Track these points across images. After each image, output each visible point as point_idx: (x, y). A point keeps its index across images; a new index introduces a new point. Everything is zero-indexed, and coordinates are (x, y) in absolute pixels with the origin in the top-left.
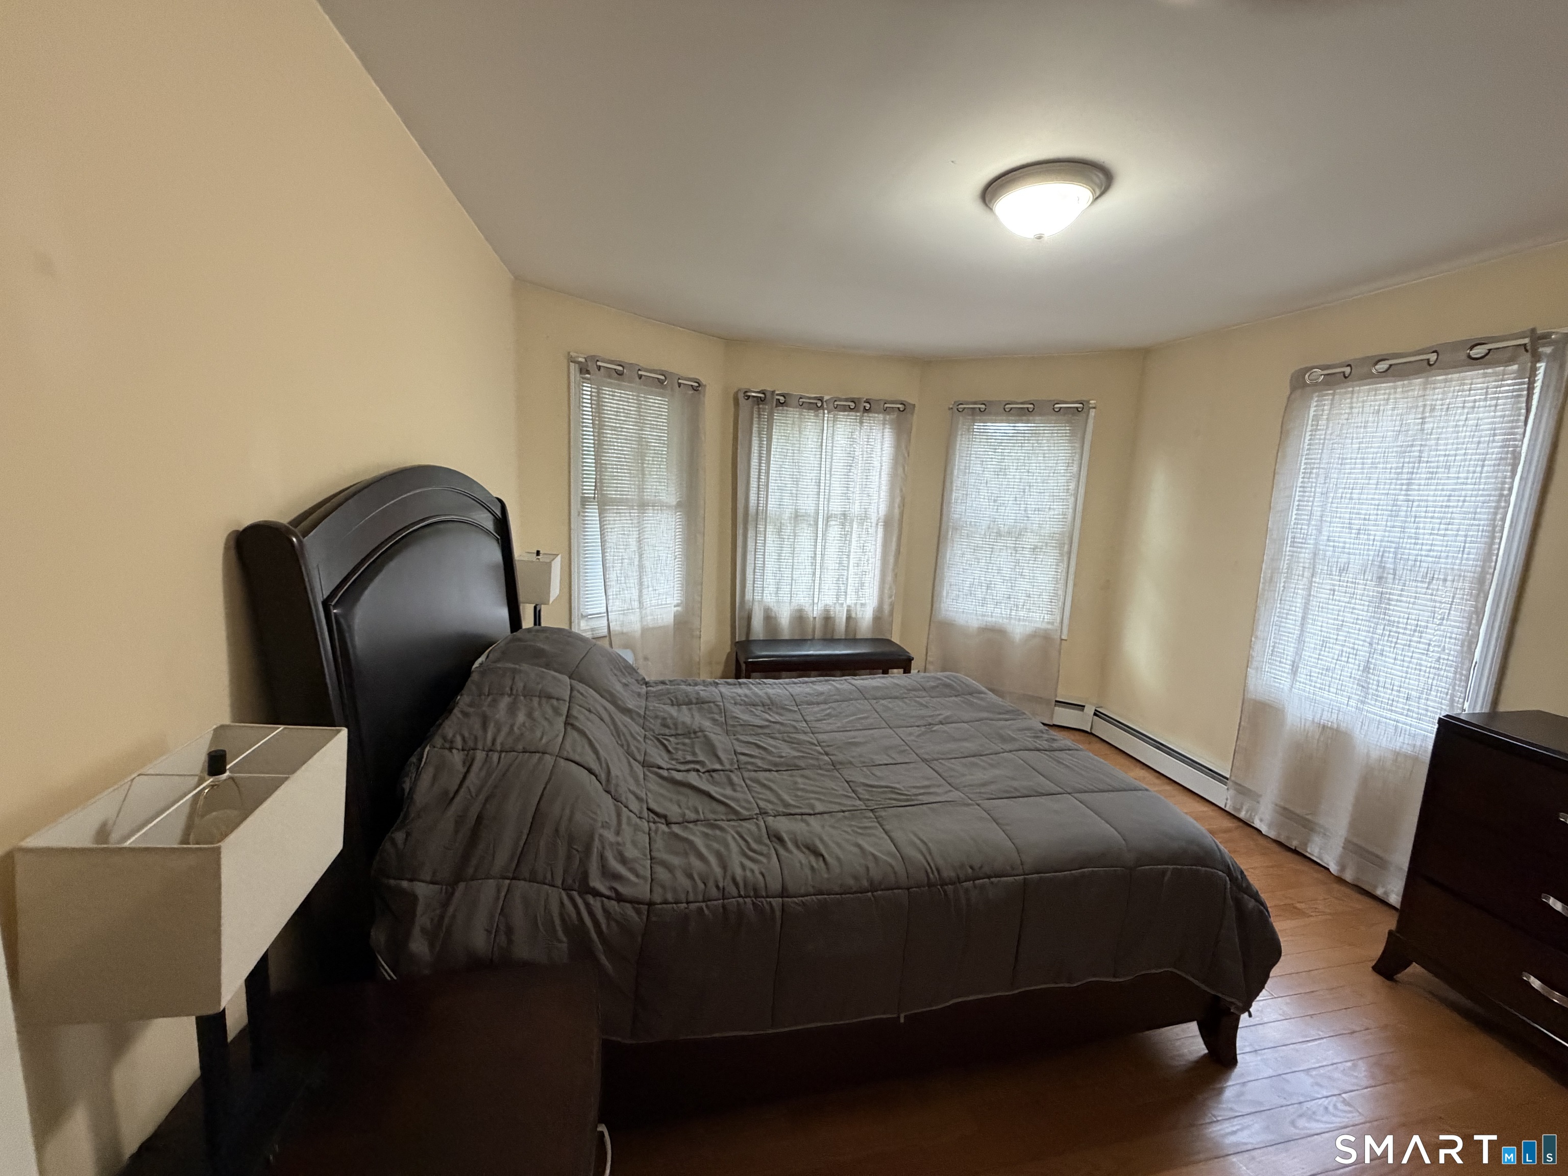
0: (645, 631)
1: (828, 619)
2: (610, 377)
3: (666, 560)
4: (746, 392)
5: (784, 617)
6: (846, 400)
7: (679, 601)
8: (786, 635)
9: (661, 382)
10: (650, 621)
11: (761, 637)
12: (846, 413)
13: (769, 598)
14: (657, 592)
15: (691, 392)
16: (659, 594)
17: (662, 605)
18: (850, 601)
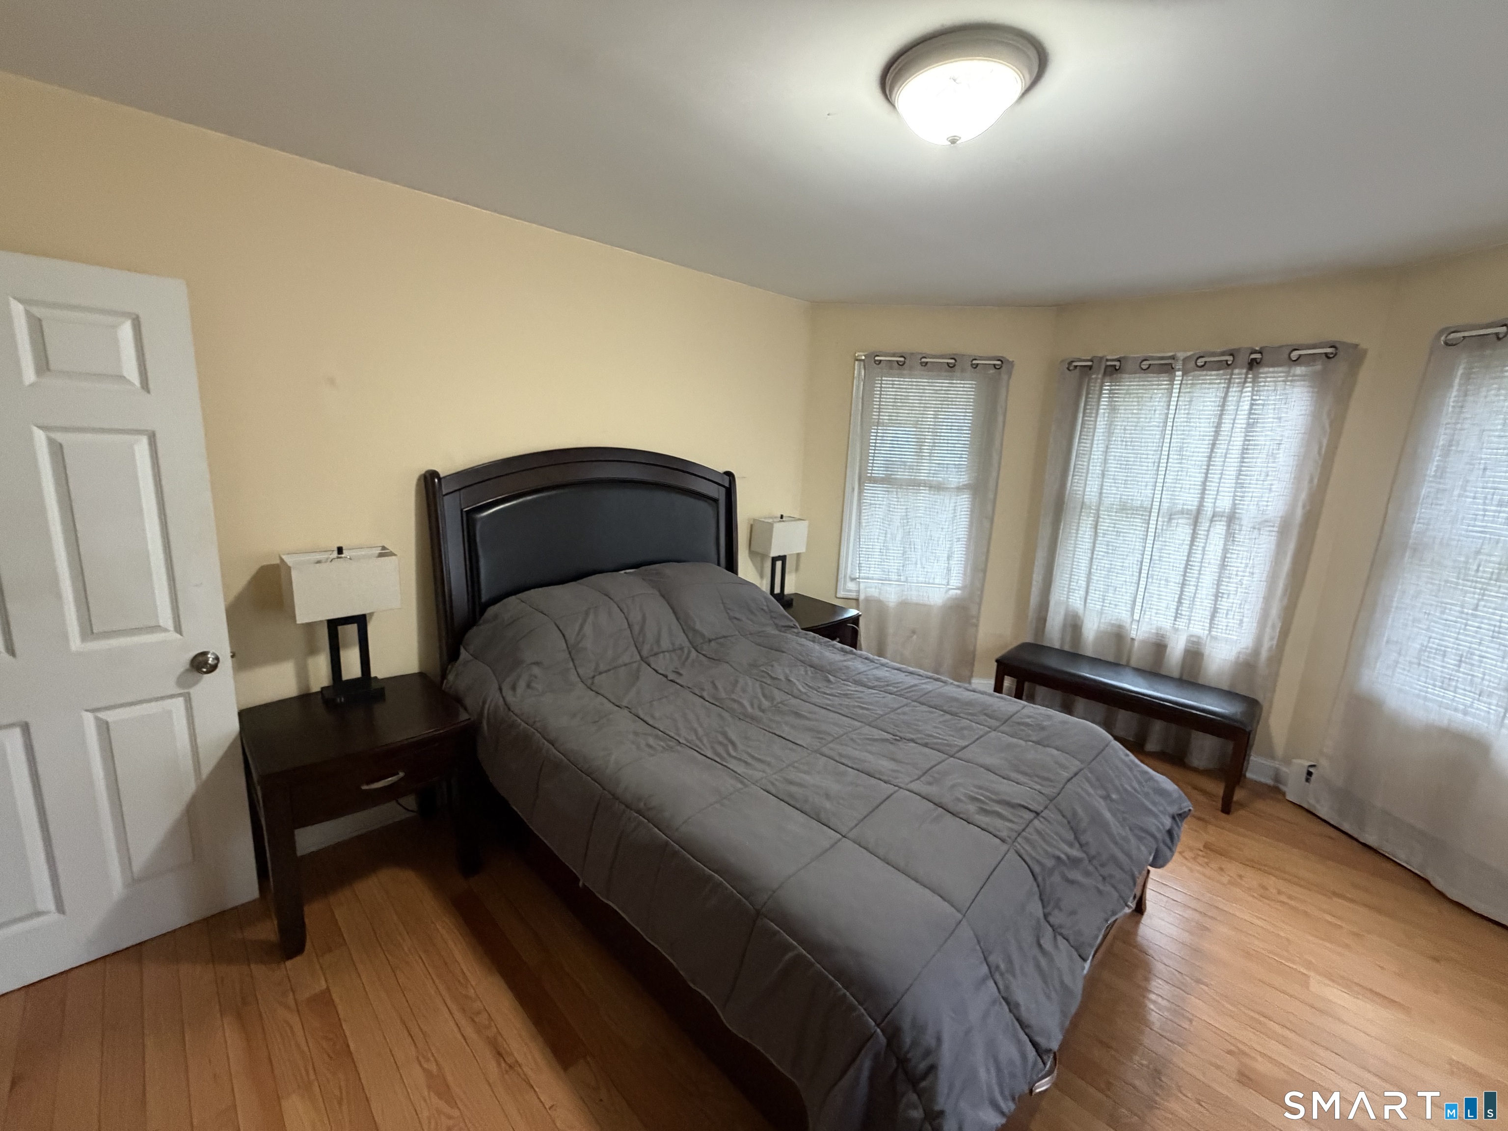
0: (904, 605)
1: (1159, 647)
2: (891, 368)
3: (938, 541)
4: (1072, 362)
5: (1091, 629)
6: (1223, 354)
7: (960, 585)
8: (1089, 652)
9: (951, 367)
10: (914, 596)
11: (1057, 645)
12: (1221, 372)
13: (1076, 602)
14: (925, 570)
15: (992, 371)
16: (927, 572)
17: (929, 584)
18: (1199, 629)
